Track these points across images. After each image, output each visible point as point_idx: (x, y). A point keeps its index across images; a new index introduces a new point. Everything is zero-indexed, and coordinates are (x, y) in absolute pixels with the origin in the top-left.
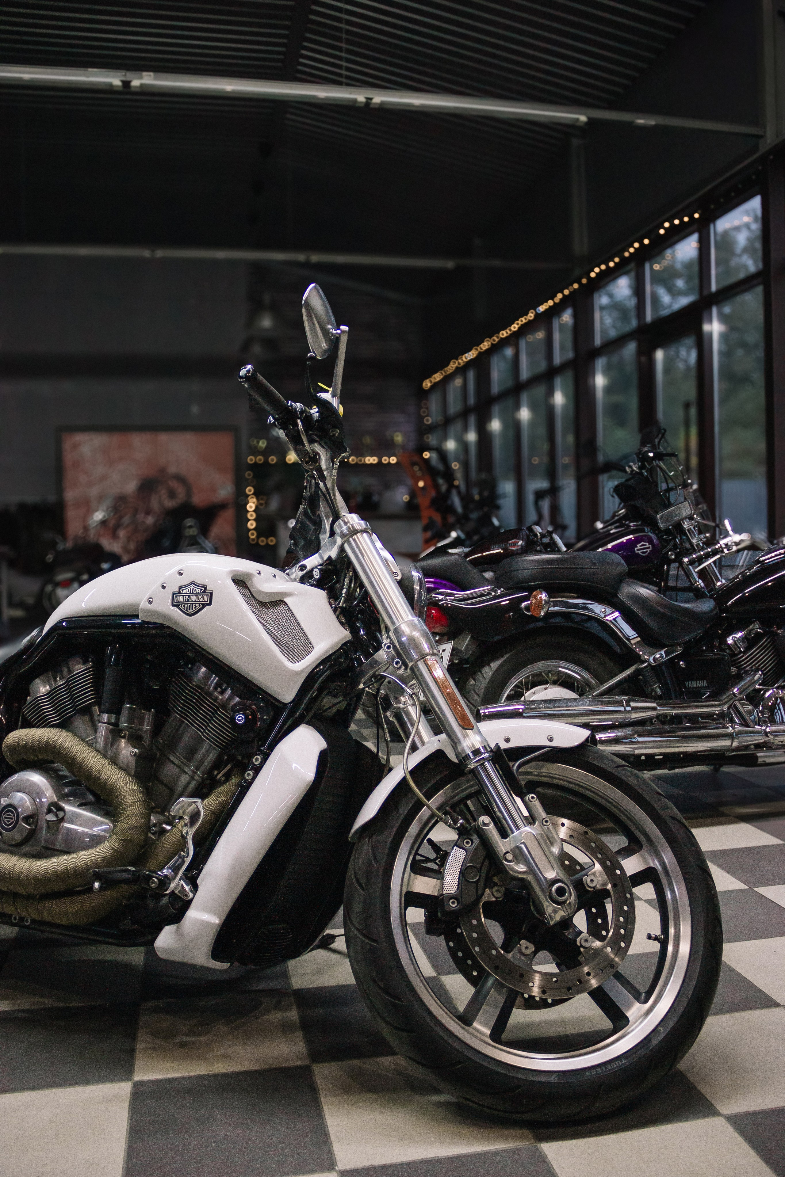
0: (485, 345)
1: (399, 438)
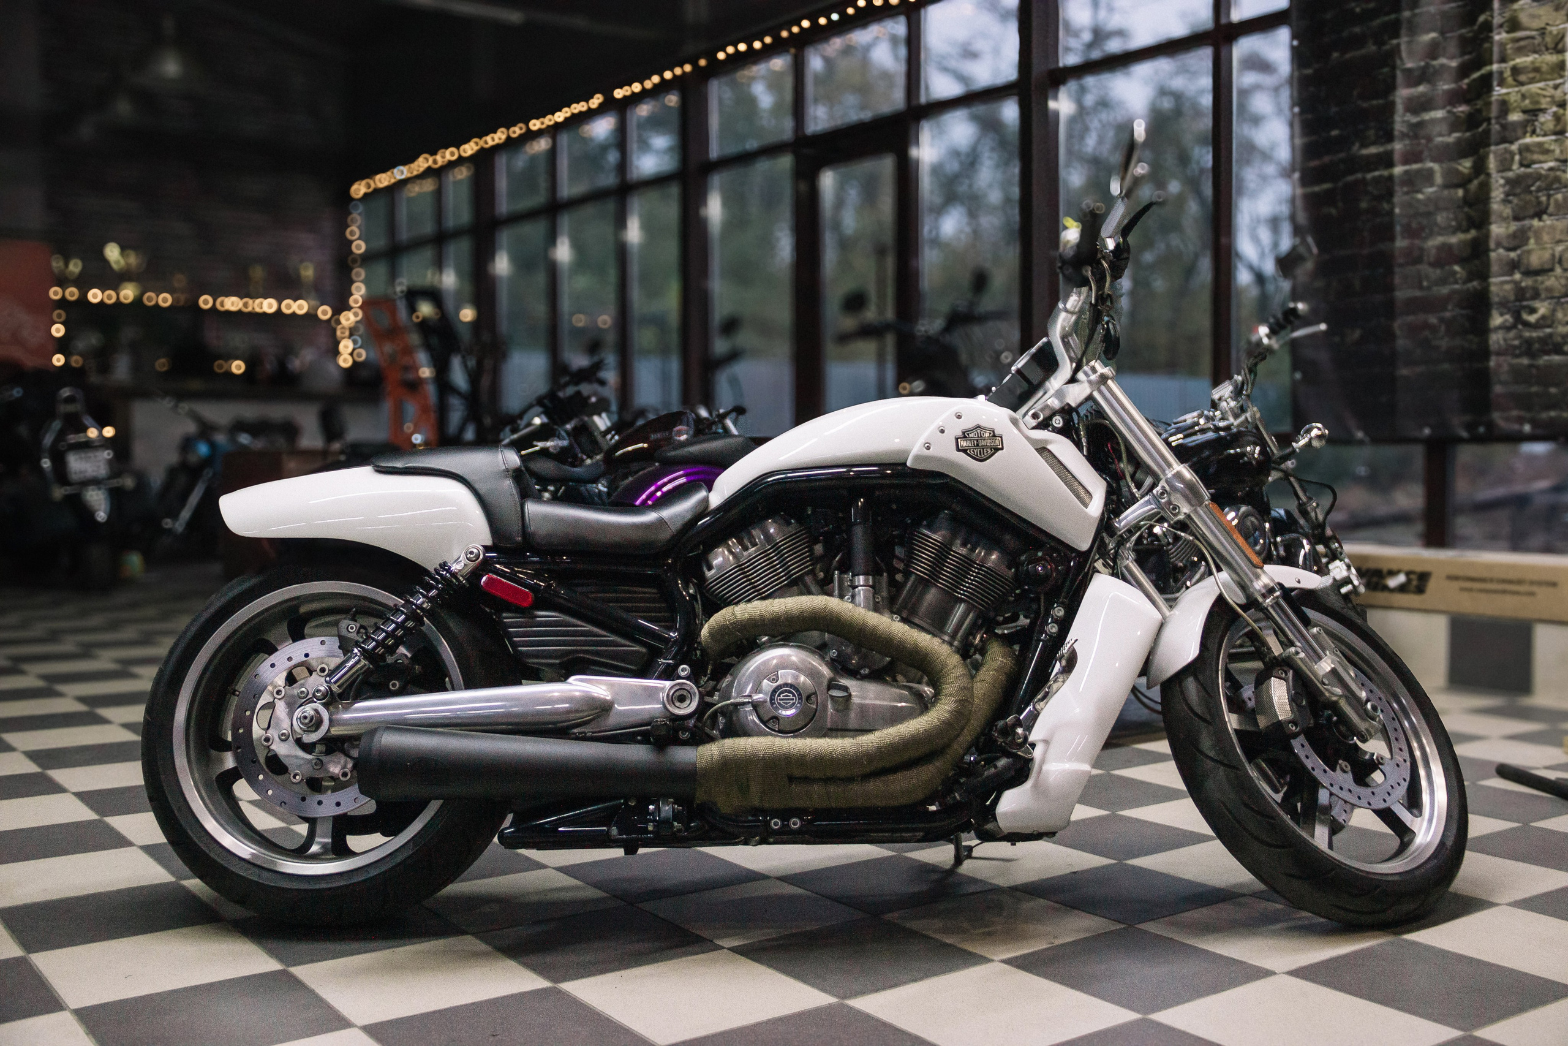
0: (498, 137)
1: (308, 272)
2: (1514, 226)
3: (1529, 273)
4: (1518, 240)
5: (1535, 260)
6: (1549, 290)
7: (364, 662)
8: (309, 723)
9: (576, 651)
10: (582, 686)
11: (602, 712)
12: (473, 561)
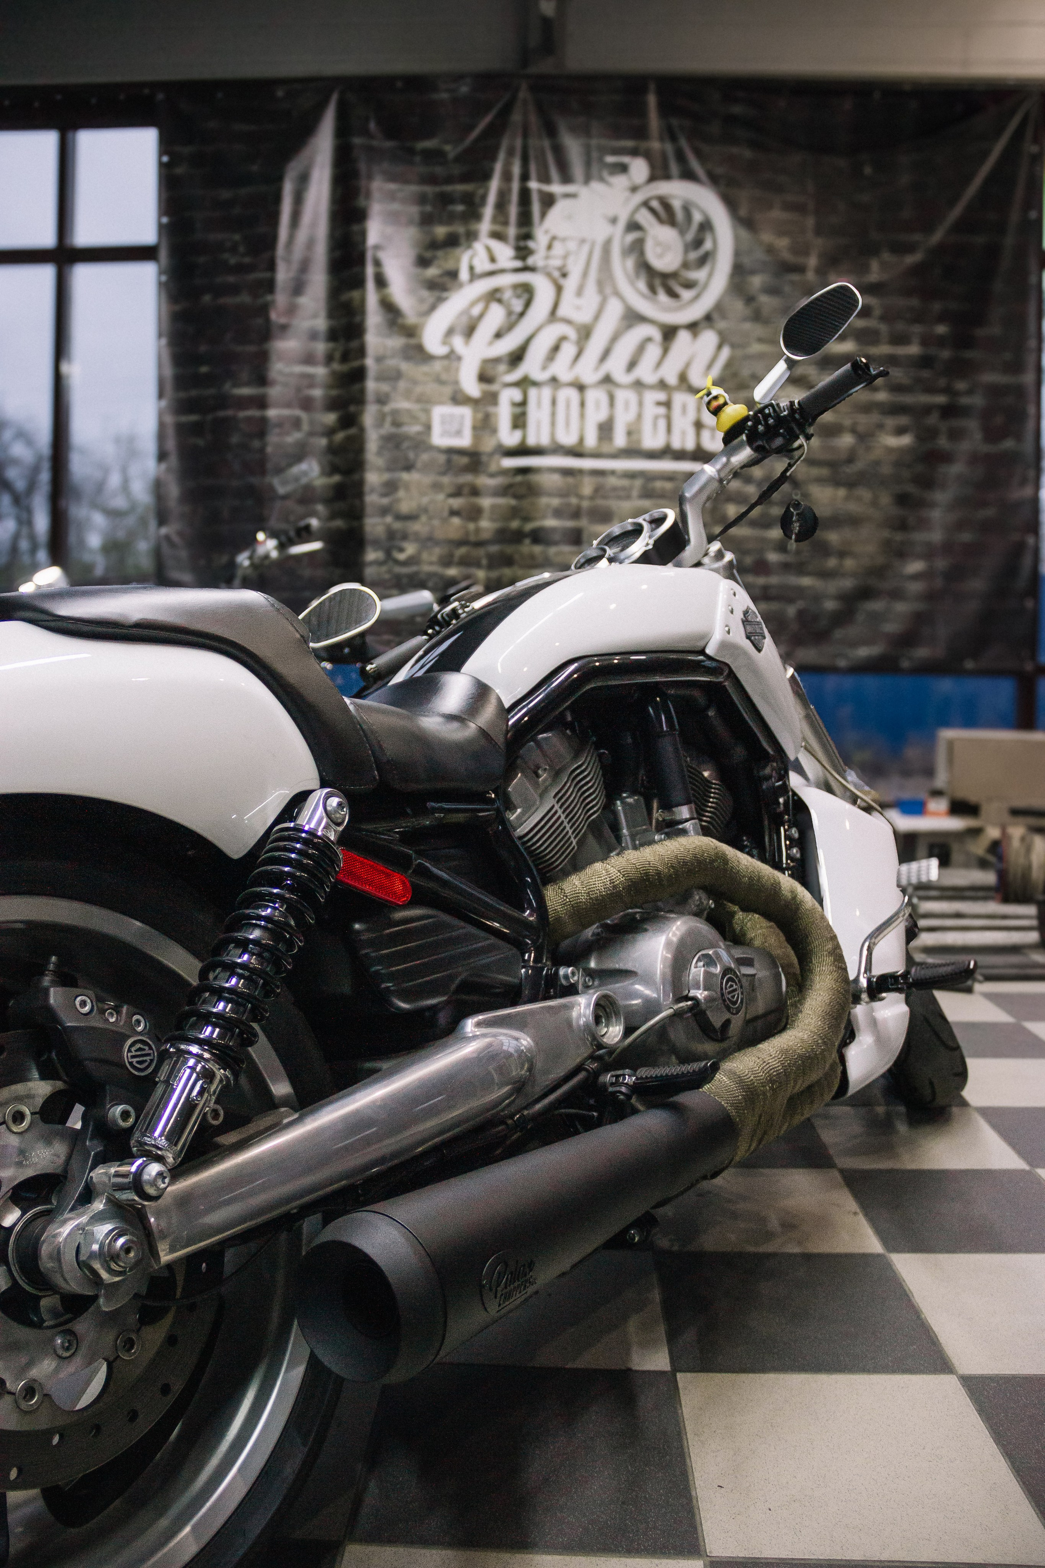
2: (386, 476)
3: (399, 517)
4: (391, 487)
5: (405, 506)
6: (416, 533)
7: (220, 1073)
8: (133, 1261)
9: (462, 974)
10: (505, 1035)
11: (530, 1070)
12: (339, 824)
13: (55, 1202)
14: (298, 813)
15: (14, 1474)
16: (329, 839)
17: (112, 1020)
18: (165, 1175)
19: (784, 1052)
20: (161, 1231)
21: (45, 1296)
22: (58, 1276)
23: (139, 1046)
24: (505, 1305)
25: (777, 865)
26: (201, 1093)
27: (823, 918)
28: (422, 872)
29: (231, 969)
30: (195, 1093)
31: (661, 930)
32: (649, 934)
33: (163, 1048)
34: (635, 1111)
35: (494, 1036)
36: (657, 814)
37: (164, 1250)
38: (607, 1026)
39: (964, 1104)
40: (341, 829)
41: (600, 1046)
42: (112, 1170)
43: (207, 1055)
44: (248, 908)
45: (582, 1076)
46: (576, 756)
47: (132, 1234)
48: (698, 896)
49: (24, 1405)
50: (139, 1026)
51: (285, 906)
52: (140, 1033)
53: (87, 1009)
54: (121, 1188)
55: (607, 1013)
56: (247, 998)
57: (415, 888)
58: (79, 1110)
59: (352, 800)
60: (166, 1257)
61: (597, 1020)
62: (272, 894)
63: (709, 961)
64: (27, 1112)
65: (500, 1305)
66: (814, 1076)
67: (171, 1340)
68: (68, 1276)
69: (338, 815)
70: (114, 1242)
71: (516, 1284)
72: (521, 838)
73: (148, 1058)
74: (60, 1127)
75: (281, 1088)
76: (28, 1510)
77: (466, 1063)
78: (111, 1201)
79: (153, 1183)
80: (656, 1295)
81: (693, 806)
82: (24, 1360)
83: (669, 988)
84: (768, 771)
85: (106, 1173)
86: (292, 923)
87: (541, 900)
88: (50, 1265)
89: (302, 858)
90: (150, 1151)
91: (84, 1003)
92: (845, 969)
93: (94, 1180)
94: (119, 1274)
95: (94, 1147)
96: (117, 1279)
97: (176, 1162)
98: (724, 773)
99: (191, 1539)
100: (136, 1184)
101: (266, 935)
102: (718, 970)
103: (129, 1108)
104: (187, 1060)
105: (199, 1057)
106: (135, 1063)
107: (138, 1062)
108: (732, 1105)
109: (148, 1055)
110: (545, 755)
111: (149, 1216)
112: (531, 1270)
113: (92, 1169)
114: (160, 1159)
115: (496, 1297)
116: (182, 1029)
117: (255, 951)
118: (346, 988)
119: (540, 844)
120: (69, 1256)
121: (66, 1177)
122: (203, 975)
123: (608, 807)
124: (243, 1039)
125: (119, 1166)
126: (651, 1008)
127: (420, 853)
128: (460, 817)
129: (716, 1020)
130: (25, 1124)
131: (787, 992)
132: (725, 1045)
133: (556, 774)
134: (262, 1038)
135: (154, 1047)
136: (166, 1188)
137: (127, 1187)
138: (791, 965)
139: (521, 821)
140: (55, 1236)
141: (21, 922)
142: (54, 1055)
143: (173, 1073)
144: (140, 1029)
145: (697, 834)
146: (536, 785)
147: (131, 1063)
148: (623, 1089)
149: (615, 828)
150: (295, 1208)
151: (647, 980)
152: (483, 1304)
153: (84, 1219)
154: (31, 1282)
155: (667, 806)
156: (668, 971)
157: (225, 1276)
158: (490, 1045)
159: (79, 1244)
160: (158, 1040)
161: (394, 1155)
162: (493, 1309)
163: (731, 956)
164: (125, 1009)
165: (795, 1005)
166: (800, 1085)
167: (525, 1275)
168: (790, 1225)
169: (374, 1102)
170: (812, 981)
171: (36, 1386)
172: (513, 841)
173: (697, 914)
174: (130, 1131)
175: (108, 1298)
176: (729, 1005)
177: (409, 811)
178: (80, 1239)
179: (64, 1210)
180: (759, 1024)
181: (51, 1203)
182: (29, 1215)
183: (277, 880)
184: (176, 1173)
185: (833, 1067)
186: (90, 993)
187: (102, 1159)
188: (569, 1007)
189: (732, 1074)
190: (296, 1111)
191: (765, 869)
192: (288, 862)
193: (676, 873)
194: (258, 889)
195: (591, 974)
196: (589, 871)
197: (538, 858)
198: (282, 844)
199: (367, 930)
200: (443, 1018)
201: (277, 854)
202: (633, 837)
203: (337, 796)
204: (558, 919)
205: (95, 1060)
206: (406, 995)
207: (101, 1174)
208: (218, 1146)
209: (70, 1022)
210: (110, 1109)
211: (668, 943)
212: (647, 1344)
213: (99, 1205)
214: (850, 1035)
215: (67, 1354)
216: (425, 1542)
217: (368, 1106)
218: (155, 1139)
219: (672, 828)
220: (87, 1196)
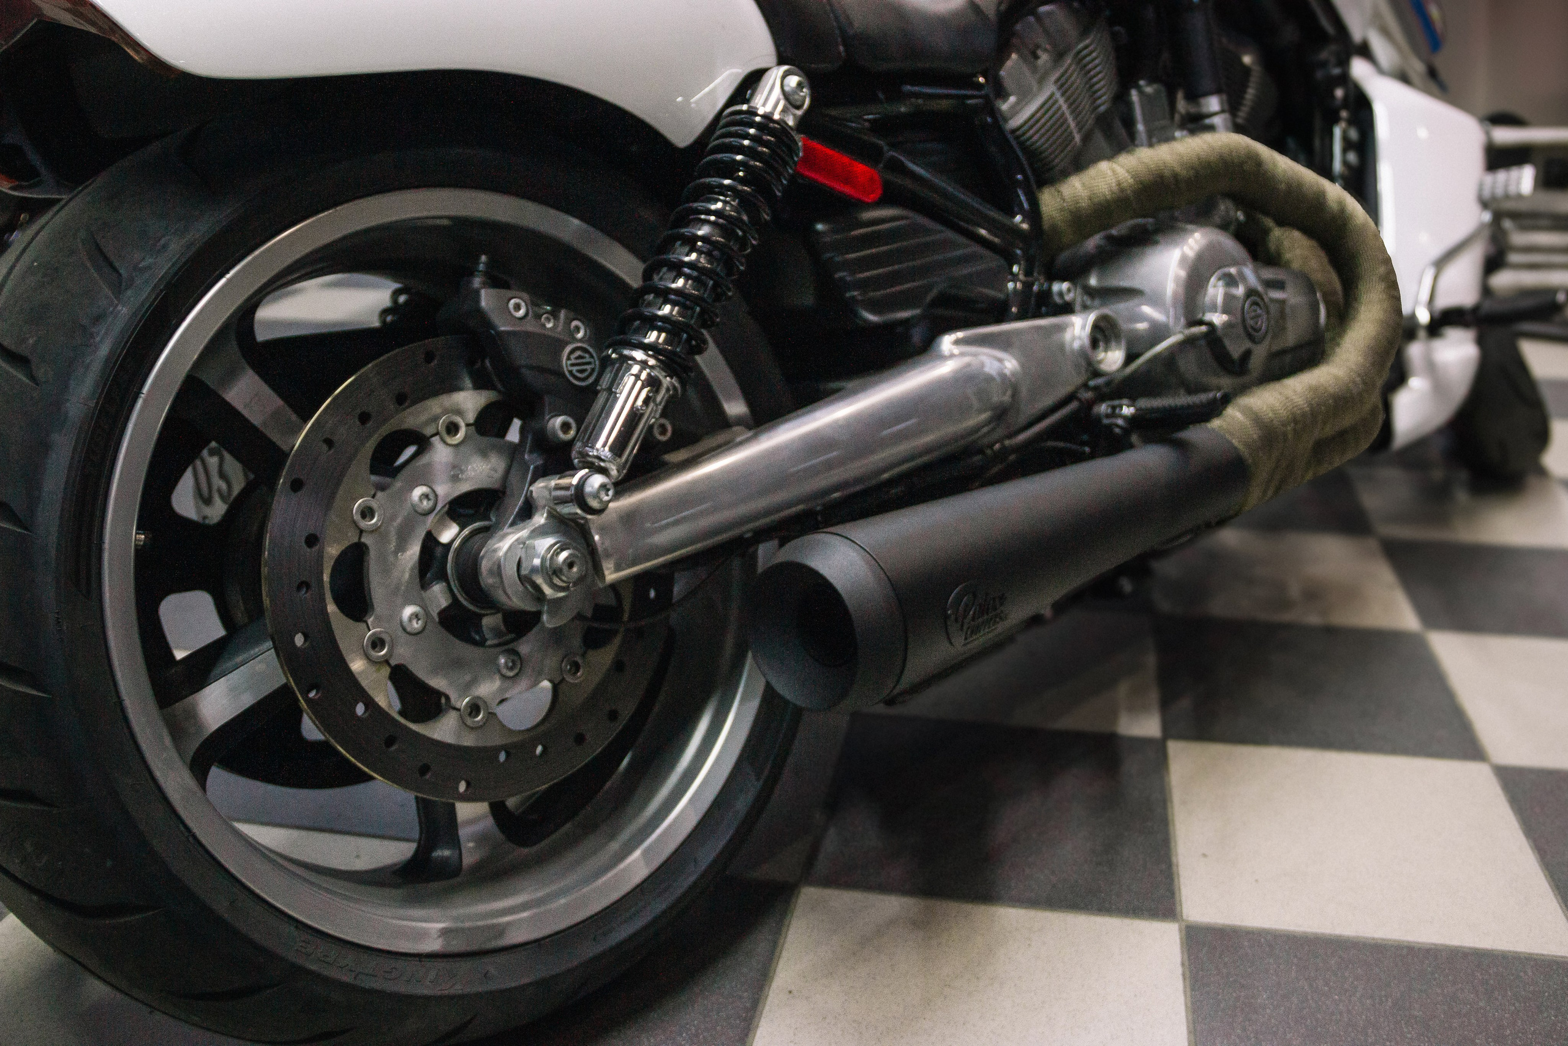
7: (667, 381)
8: (576, 576)
9: (939, 284)
10: (985, 354)
11: (1013, 396)
12: (798, 107)
13: (494, 519)
14: (752, 95)
15: (462, 787)
16: (787, 124)
17: (549, 325)
18: (608, 487)
19: (1314, 389)
20: (606, 550)
21: (487, 615)
22: (500, 592)
23: (578, 353)
24: (971, 639)
25: (1325, 171)
26: (646, 402)
27: (1377, 236)
28: (896, 167)
29: (678, 269)
30: (639, 403)
31: (1175, 243)
32: (1159, 247)
33: (604, 354)
34: (1131, 446)
35: (975, 355)
36: (1182, 105)
37: (608, 569)
38: (1106, 350)
39: (1542, 472)
40: (799, 113)
41: (1097, 373)
42: (553, 483)
43: (652, 362)
44: (695, 201)
45: (1073, 405)
46: (1084, 33)
47: (575, 548)
48: (1224, 207)
49: (469, 721)
50: (578, 332)
51: (737, 201)
52: (581, 340)
53: (522, 313)
54: (563, 501)
55: (1105, 336)
56: (697, 300)
57: (887, 185)
58: (517, 424)
59: (814, 80)
60: (611, 576)
61: (1094, 343)
62: (722, 186)
63: (1230, 281)
64: (462, 424)
65: (966, 639)
66: (1348, 420)
67: (619, 666)
68: (509, 591)
69: (796, 97)
70: (556, 556)
71: (985, 617)
72: (1013, 131)
73: (588, 367)
74: (498, 440)
75: (735, 408)
76: (479, 827)
77: (941, 385)
78: (552, 515)
79: (596, 495)
80: (1151, 660)
81: (1225, 97)
82: (468, 678)
83: (1181, 311)
84: (1324, 55)
85: (546, 487)
86: (745, 218)
87: (1035, 203)
88: (490, 581)
89: (755, 145)
90: (593, 463)
91: (518, 307)
92: (1398, 299)
93: (534, 494)
94: (562, 589)
95: (533, 460)
96: (562, 594)
97: (619, 476)
98: (1270, 60)
99: (642, 863)
100: (579, 496)
101: (717, 231)
102: (1240, 291)
103: (570, 420)
104: (630, 367)
105: (644, 364)
106: (574, 372)
107: (579, 371)
108: (1247, 445)
109: (589, 363)
110: (1046, 32)
111: (593, 531)
112: (1001, 604)
113: (531, 484)
114: (604, 471)
115: (962, 629)
116: (624, 333)
117: (705, 250)
118: (808, 299)
119: (1037, 139)
120: (510, 570)
121: (504, 493)
122: (647, 275)
123: (1121, 98)
124: (691, 347)
125: (559, 479)
126: (1158, 333)
127: (893, 146)
128: (945, 104)
129: (1235, 350)
130: (461, 435)
131: (1327, 324)
132: (1246, 379)
133: (1059, 56)
134: (712, 349)
135: (595, 355)
136: (609, 501)
137: (569, 500)
138: (1334, 293)
139: (1015, 110)
140: (495, 551)
141: (448, 218)
142: (488, 363)
143: (616, 380)
144: (580, 335)
145: (1227, 129)
146: (1034, 69)
147: (571, 372)
148: (1120, 422)
149: (1129, 123)
150: (748, 531)
151: (1156, 301)
152: (948, 634)
153: (524, 533)
154: (472, 599)
155: (1194, 96)
156: (1181, 291)
157: (674, 600)
158: (969, 365)
159: (520, 558)
160: (600, 346)
161: (857, 480)
162: (959, 641)
163: (1259, 277)
164: (562, 314)
165: (1333, 339)
166: (1329, 431)
167: (996, 609)
168: (1314, 594)
169: (836, 422)
170: (1357, 310)
171: (481, 704)
172: (1005, 137)
173: (1224, 227)
174: (570, 444)
175: (552, 614)
176: (1251, 335)
177: (881, 96)
178: (520, 553)
179: (504, 526)
180: (1288, 358)
181: (489, 519)
182: (466, 532)
183: (729, 170)
184: (621, 487)
185: (1373, 412)
186: (525, 296)
187: (543, 472)
188: (1061, 329)
189: (1248, 411)
190: (750, 429)
191: (1308, 176)
192: (741, 150)
193: (1197, 175)
194: (708, 180)
195: (1091, 293)
196: (1092, 172)
197: (1033, 154)
198: (733, 129)
199: (833, 231)
200: (917, 335)
201: (727, 140)
202: (1150, 134)
203: (799, 76)
204: (1054, 228)
205: (531, 368)
206: (875, 306)
207: (541, 488)
208: (665, 464)
209: (505, 326)
210: (548, 421)
211: (1184, 259)
212: (1137, 708)
213: (540, 519)
214: (1399, 377)
215: (511, 674)
216: (884, 888)
217: (830, 426)
218: (597, 450)
219: (1196, 123)
220: (527, 511)
